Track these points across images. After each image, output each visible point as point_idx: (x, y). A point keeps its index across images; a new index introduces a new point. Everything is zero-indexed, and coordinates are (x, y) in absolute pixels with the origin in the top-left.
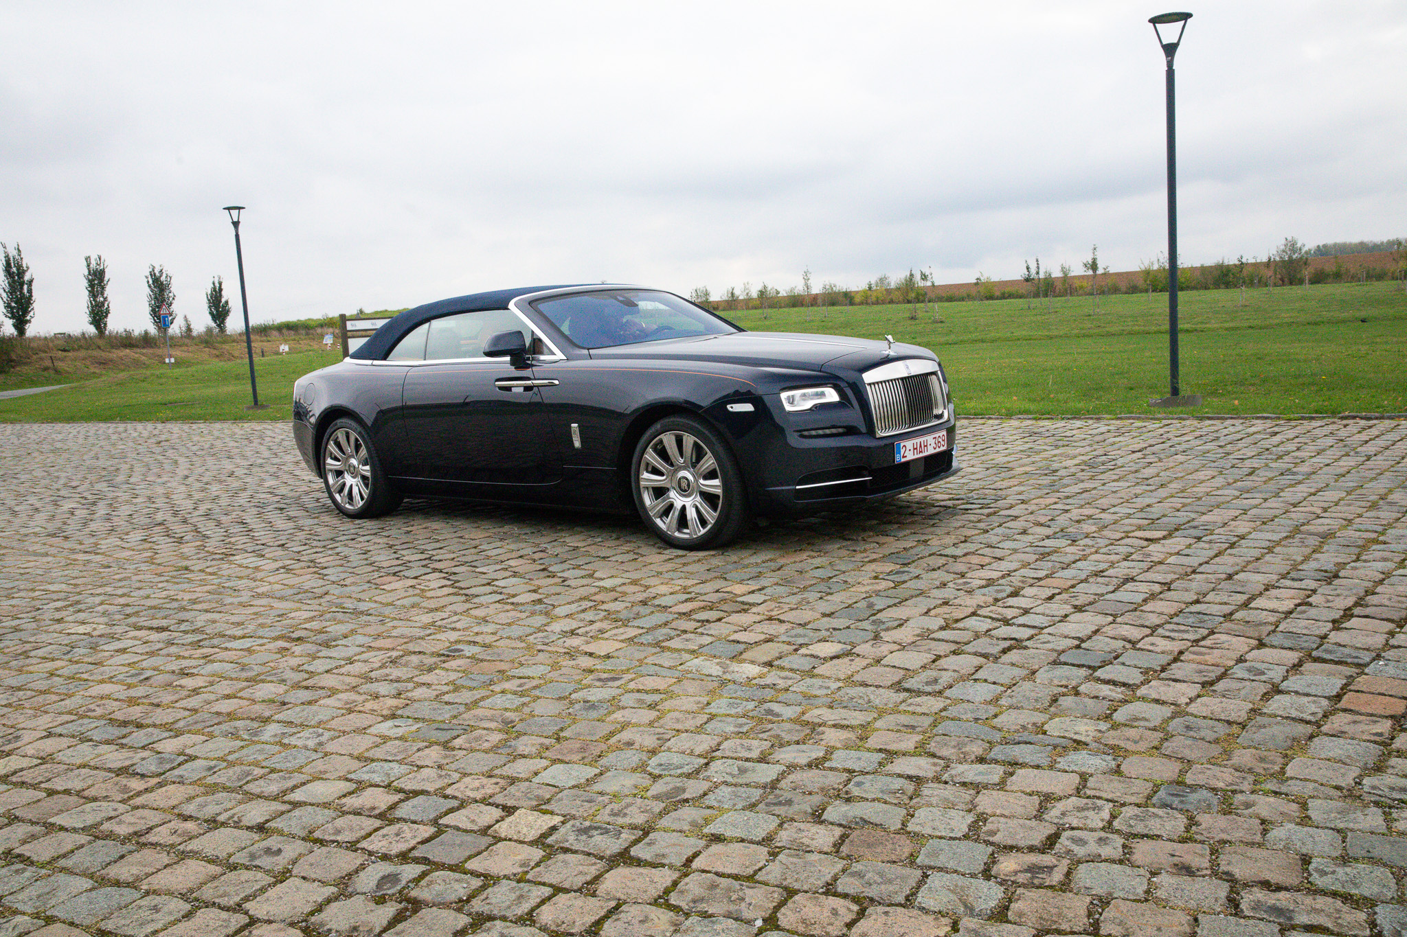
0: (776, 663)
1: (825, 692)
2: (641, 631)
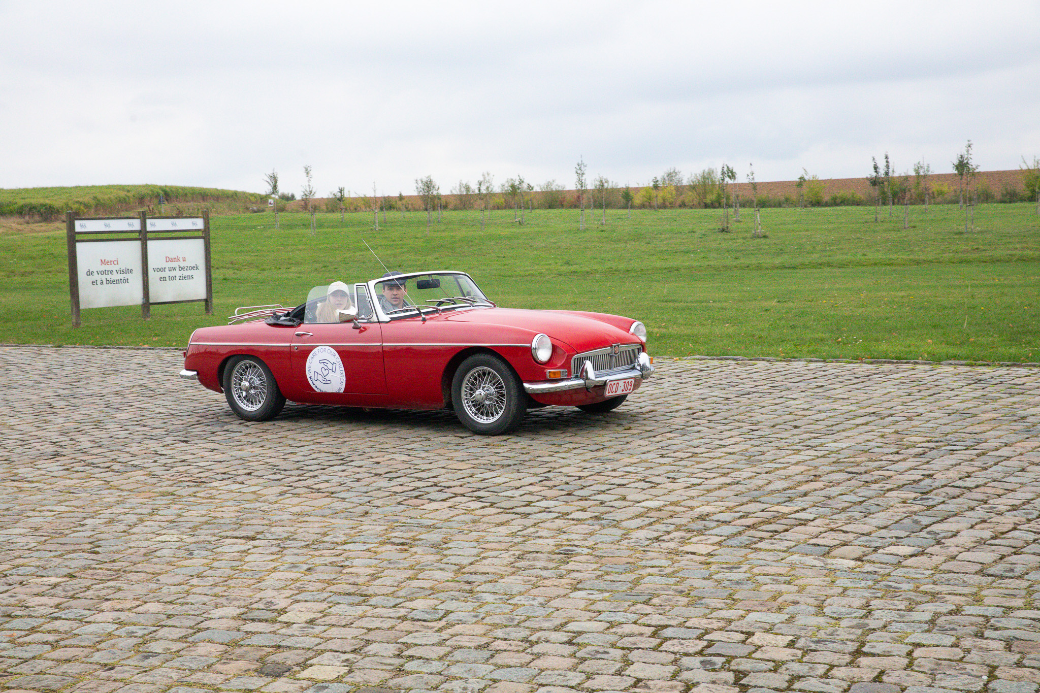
0: (864, 558)
1: (922, 576)
2: (723, 538)
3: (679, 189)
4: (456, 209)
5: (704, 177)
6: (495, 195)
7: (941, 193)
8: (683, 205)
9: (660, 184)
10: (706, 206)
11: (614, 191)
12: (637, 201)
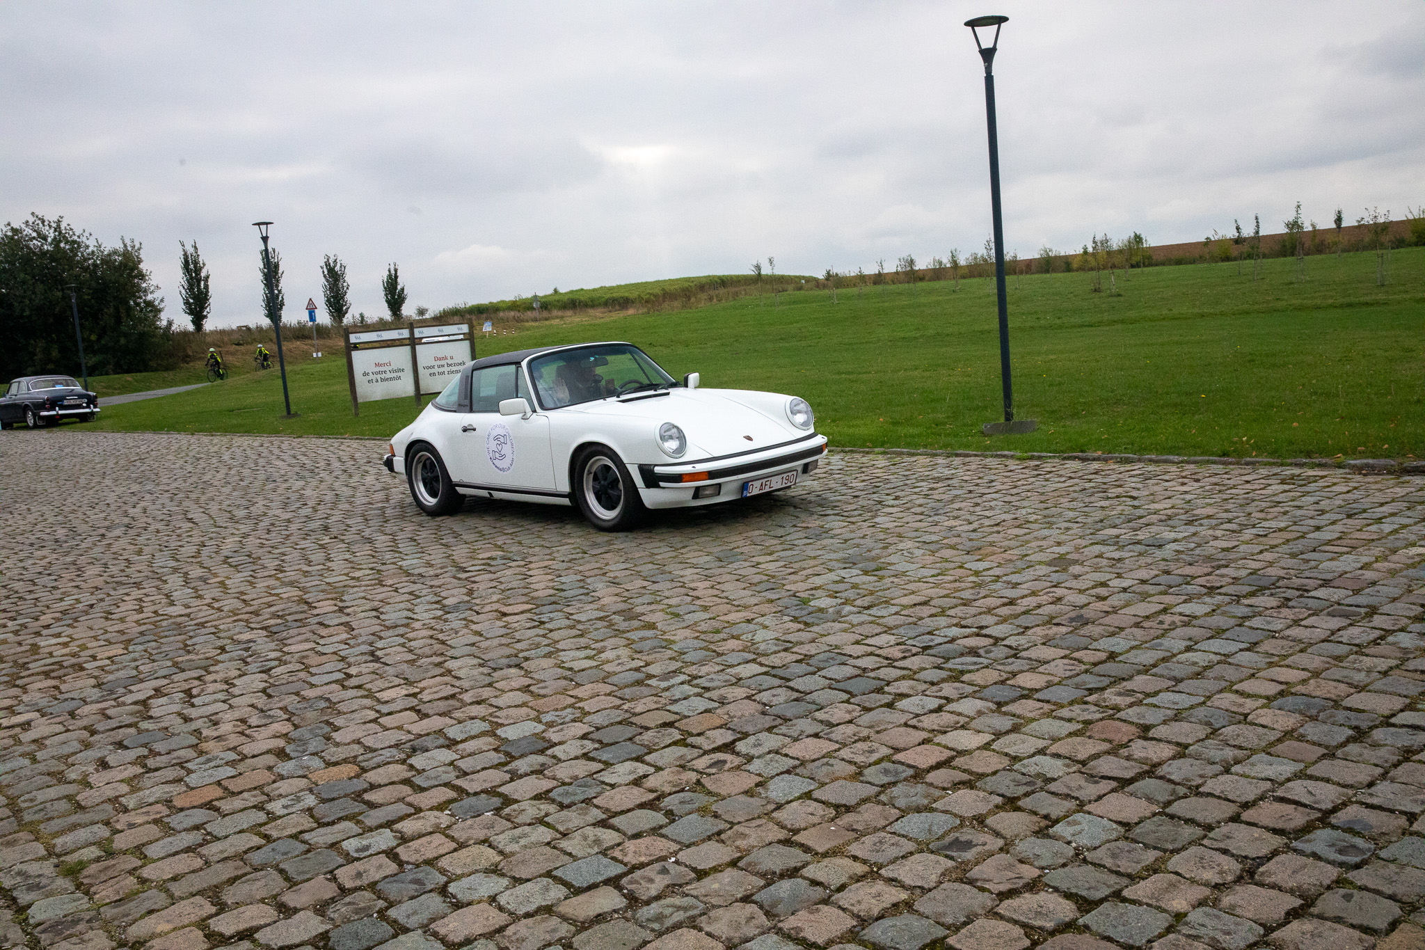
3: (1110, 253)
4: (930, 281)
5: (1129, 242)
6: (961, 267)
7: (1335, 244)
8: (1114, 266)
9: (1090, 250)
10: (1133, 266)
11: (1056, 257)
12: (1075, 266)
